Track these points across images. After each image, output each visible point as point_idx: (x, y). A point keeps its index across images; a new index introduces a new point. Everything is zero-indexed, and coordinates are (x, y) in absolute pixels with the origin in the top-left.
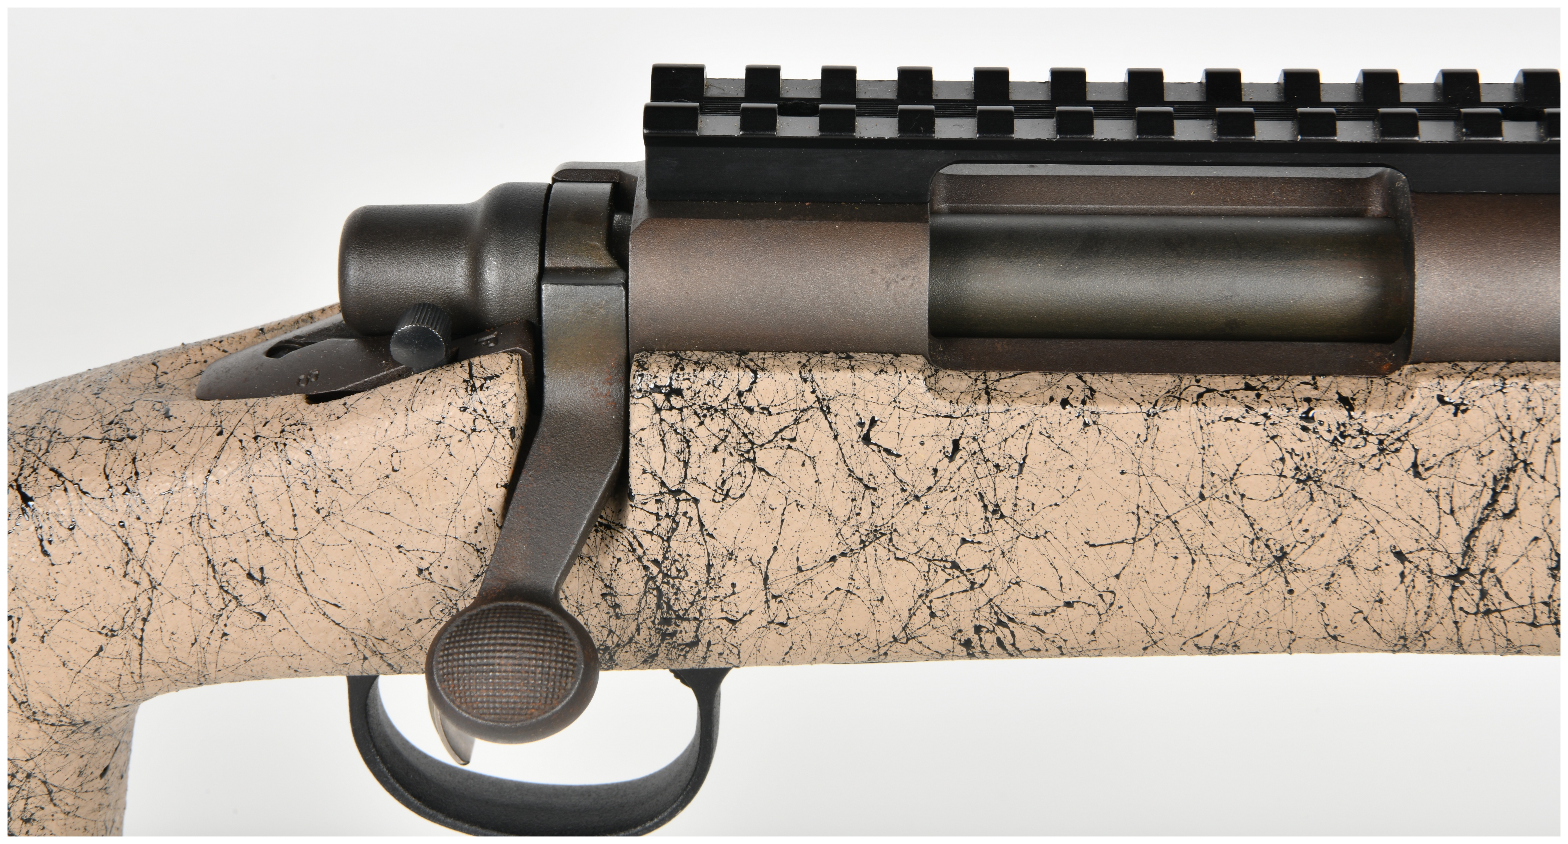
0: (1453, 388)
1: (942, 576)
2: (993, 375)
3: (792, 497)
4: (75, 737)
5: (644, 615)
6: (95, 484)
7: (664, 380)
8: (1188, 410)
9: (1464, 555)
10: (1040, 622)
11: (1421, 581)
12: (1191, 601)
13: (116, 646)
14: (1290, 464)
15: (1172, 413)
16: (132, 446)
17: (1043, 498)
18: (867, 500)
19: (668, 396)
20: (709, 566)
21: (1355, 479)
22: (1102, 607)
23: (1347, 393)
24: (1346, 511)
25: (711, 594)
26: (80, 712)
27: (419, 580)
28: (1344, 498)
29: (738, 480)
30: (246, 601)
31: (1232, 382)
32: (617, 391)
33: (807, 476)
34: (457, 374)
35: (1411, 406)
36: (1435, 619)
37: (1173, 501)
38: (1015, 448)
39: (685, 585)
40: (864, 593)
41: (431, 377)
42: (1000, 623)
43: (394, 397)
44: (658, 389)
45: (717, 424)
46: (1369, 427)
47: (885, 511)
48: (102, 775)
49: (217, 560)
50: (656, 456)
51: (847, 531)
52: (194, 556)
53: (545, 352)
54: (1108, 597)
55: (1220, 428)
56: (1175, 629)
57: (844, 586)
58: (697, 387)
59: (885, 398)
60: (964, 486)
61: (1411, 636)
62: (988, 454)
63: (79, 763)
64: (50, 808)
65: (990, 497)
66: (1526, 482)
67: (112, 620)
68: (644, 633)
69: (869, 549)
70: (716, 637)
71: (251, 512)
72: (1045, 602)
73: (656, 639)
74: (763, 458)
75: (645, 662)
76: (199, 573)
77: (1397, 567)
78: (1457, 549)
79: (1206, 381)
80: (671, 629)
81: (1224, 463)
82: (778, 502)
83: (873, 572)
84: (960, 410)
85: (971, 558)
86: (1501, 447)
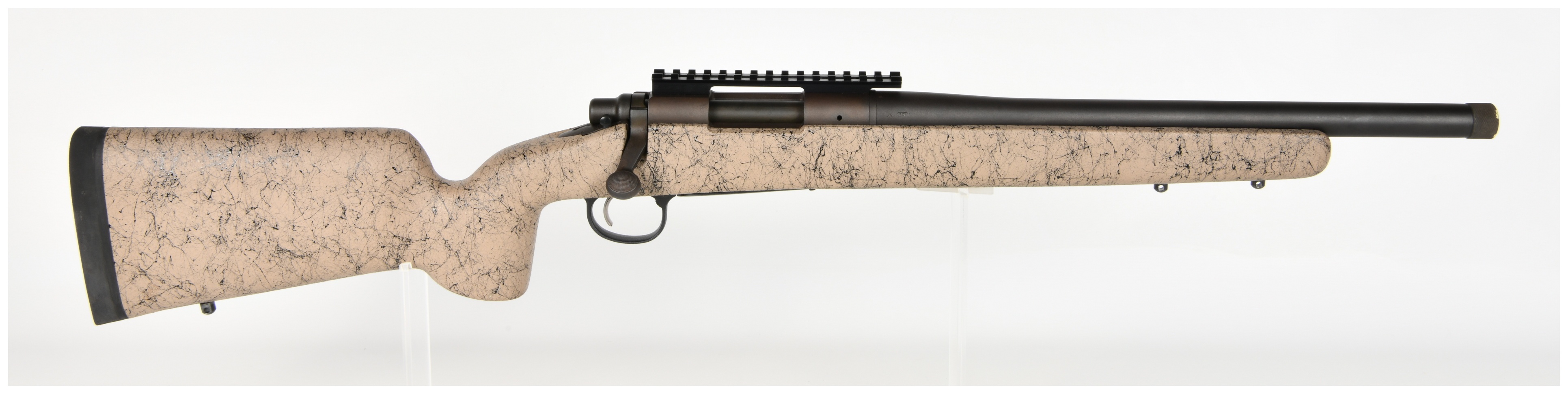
0: (811, 128)
1: (712, 171)
2: (722, 128)
3: (681, 153)
4: (531, 211)
5: (650, 180)
6: (539, 152)
7: (655, 128)
8: (760, 134)
9: (816, 164)
10: (732, 181)
11: (808, 170)
12: (763, 176)
13: (541, 188)
14: (780, 145)
15: (757, 134)
16: (546, 145)
17: (731, 153)
18: (696, 154)
19: (656, 131)
20: (664, 169)
21: (793, 148)
22: (745, 178)
23: (791, 131)
24: (792, 155)
25: (664, 175)
26: (533, 205)
27: (604, 172)
28: (792, 152)
29: (670, 149)
30: (568, 177)
31: (769, 129)
32: (646, 131)
33: (684, 148)
34: (614, 128)
35: (803, 132)
36: (811, 179)
37: (757, 153)
38: (726, 142)
39: (659, 173)
40: (696, 175)
41: (607, 129)
42: (724, 182)
43: (600, 133)
44: (653, 130)
45: (666, 137)
46: (796, 137)
47: (700, 156)
48: (534, 224)
49: (563, 168)
50: (653, 144)
51: (692, 161)
52: (558, 167)
53: (631, 124)
54: (746, 175)
55: (766, 137)
56: (760, 183)
57: (692, 173)
58: (662, 129)
59: (699, 131)
60: (716, 150)
61: (807, 184)
62: (720, 143)
63: (530, 219)
64: (524, 229)
65: (721, 153)
66: (826, 148)
67: (541, 182)
68: (650, 185)
69: (697, 165)
70: (665, 186)
71: (571, 157)
72: (733, 177)
73: (653, 186)
74: (675, 144)
75: (650, 193)
76: (559, 171)
77: (803, 167)
78: (814, 163)
79: (764, 129)
80: (656, 184)
81: (768, 145)
82: (678, 154)
83: (697, 170)
84: (714, 134)
85: (717, 167)
86: (821, 141)
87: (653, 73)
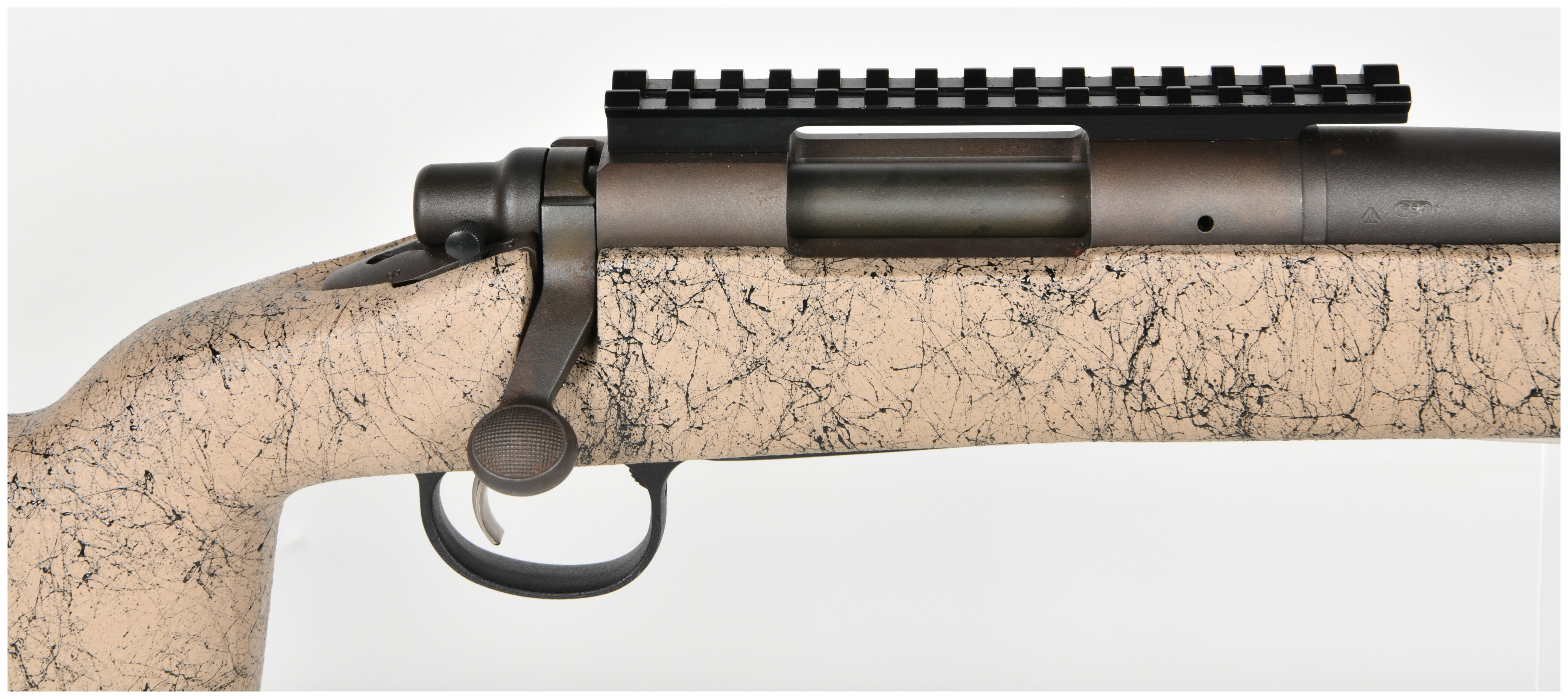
0: (1115, 260)
1: (800, 392)
2: (829, 260)
3: (702, 340)
4: (244, 516)
5: (610, 423)
6: (258, 341)
7: (619, 264)
8: (950, 278)
9: (1130, 370)
10: (865, 423)
11: (1105, 389)
12: (961, 406)
13: (270, 450)
14: (1017, 312)
15: (941, 280)
16: (282, 318)
17: (862, 338)
18: (750, 342)
19: (621, 274)
20: (650, 388)
21: (1058, 321)
22: (904, 412)
23: (1051, 266)
24: (1054, 343)
25: (652, 407)
26: (247, 498)
27: (464, 401)
28: (1052, 334)
29: (667, 329)
30: (353, 417)
31: (980, 261)
32: (590, 273)
33: (711, 325)
34: (489, 263)
35: (1090, 273)
36: (1115, 415)
37: (944, 339)
38: (843, 305)
39: (635, 401)
40: (751, 405)
41: (471, 267)
42: (839, 424)
43: (448, 280)
44: (615, 270)
45: (653, 292)
46: (1065, 287)
47: (762, 348)
48: (260, 549)
49: (336, 389)
50: (615, 313)
51: (738, 363)
52: (320, 387)
53: (544, 250)
54: (907, 405)
55: (972, 289)
56: (952, 426)
57: (738, 401)
58: (640, 268)
59: (759, 273)
60: (812, 331)
61: (1102, 428)
62: (826, 309)
63: (244, 537)
64: (226, 567)
65: (828, 338)
66: (1164, 321)
67: (268, 432)
68: (610, 435)
69: (753, 375)
70: (656, 438)
71: (357, 356)
72: (868, 409)
73: (618, 440)
74: (683, 314)
75: (611, 457)
76: (324, 398)
77: (1089, 380)
78: (1125, 367)
79: (963, 261)
80: (627, 433)
81: (975, 313)
82: (693, 344)
83: (756, 390)
84: (806, 281)
85: (818, 379)
86: (1147, 298)
87: (610, 88)
